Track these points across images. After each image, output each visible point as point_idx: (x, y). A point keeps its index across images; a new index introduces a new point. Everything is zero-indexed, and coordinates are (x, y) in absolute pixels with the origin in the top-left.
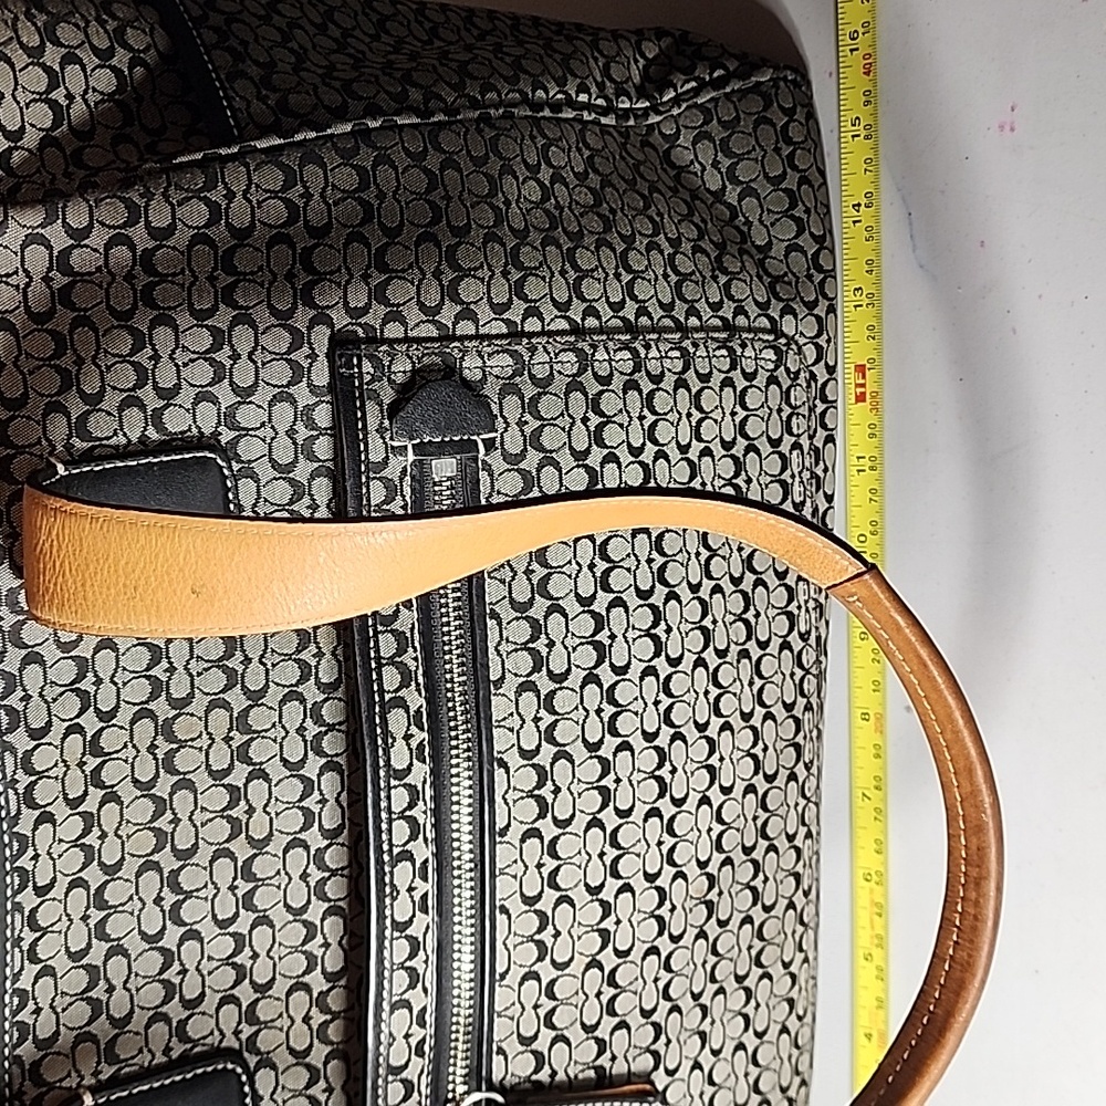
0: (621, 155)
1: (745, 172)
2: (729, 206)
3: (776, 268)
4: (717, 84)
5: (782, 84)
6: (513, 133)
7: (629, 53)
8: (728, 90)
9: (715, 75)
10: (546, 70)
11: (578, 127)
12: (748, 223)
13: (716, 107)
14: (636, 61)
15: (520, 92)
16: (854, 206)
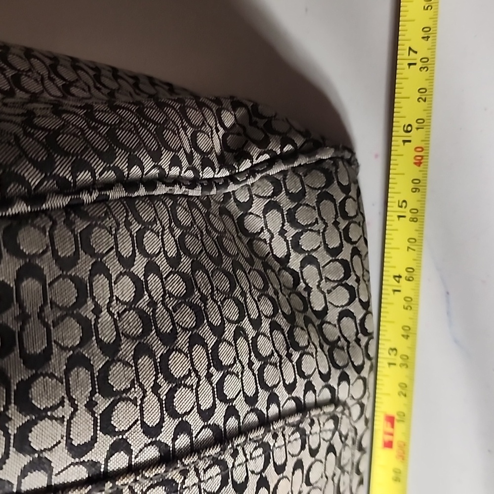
0: (206, 230)
1: (309, 241)
2: (293, 272)
3: (331, 332)
4: (287, 158)
5: (340, 163)
6: (109, 222)
7: (212, 122)
8: (296, 164)
9: (285, 149)
10: (142, 144)
11: (170, 203)
12: (308, 289)
13: (284, 179)
14: (217, 131)
15: (116, 170)
16: (395, 277)
